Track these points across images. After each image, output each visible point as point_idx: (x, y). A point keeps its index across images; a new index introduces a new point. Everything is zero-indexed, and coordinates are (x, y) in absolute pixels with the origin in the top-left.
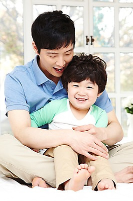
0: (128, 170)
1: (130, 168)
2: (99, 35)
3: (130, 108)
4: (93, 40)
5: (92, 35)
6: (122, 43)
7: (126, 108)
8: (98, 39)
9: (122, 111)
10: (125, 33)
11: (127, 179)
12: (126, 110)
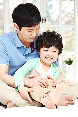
0: (65, 98)
1: (66, 97)
2: (50, 17)
3: (68, 61)
4: (46, 20)
5: (45, 17)
6: (63, 22)
7: (65, 61)
8: (49, 20)
9: (63, 63)
10: (66, 16)
11: (65, 103)
12: (65, 63)
